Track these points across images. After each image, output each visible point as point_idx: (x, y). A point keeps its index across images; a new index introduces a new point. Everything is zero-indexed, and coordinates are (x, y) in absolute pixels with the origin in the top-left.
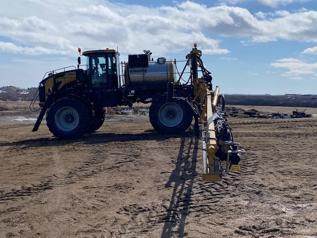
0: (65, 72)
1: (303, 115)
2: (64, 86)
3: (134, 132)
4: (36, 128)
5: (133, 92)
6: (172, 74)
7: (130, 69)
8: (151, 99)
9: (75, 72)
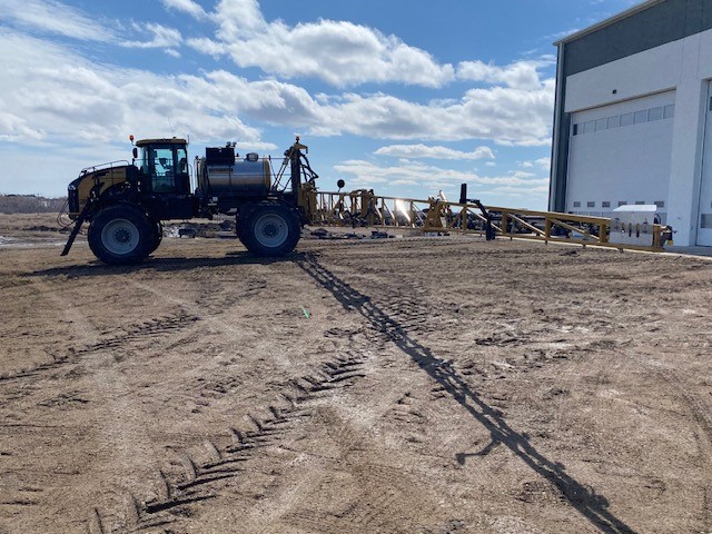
0: (112, 168)
1: (385, 235)
2: (107, 190)
3: (212, 255)
4: (66, 252)
5: (215, 199)
6: (269, 175)
7: (209, 167)
8: (235, 210)
9: (124, 170)
